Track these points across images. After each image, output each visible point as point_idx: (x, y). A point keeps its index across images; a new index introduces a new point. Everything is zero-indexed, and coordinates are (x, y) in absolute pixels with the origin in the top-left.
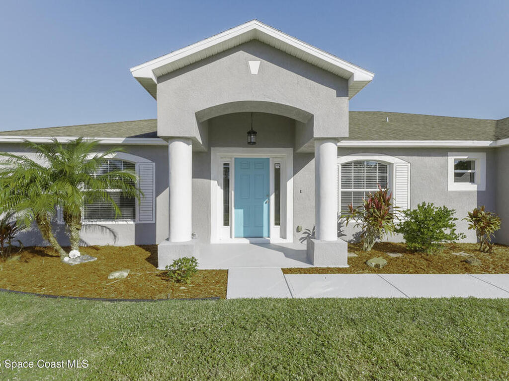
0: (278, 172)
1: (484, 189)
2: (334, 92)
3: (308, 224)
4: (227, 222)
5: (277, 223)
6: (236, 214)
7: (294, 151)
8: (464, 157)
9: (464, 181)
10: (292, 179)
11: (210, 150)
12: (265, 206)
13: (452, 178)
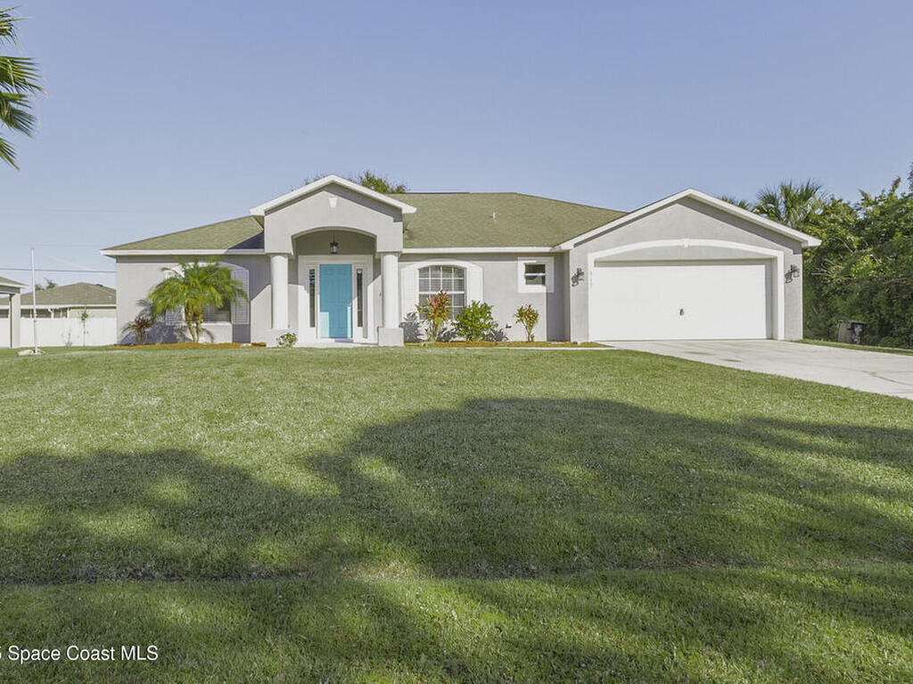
0: (360, 277)
1: (552, 291)
2: (392, 219)
4: (313, 324)
5: (360, 324)
6: (323, 318)
7: (374, 257)
8: (533, 261)
9: (537, 283)
10: (372, 284)
11: (297, 257)
12: (349, 308)
13: (522, 280)
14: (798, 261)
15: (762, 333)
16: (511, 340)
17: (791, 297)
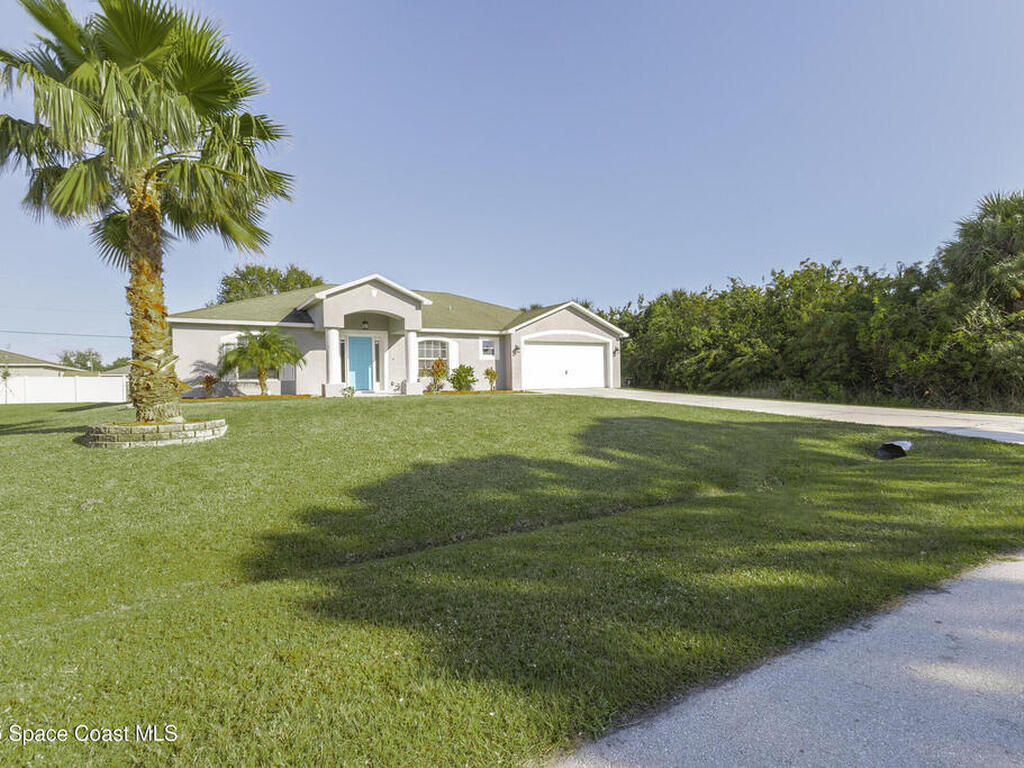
0: (377, 346)
1: (498, 358)
2: (414, 308)
3: (399, 381)
4: (343, 380)
5: (378, 380)
6: (351, 376)
7: (388, 333)
8: (488, 340)
9: (488, 354)
10: (387, 351)
12: (370, 369)
13: (482, 352)
14: (618, 344)
15: (602, 385)
16: (476, 390)
17: (615, 362)
